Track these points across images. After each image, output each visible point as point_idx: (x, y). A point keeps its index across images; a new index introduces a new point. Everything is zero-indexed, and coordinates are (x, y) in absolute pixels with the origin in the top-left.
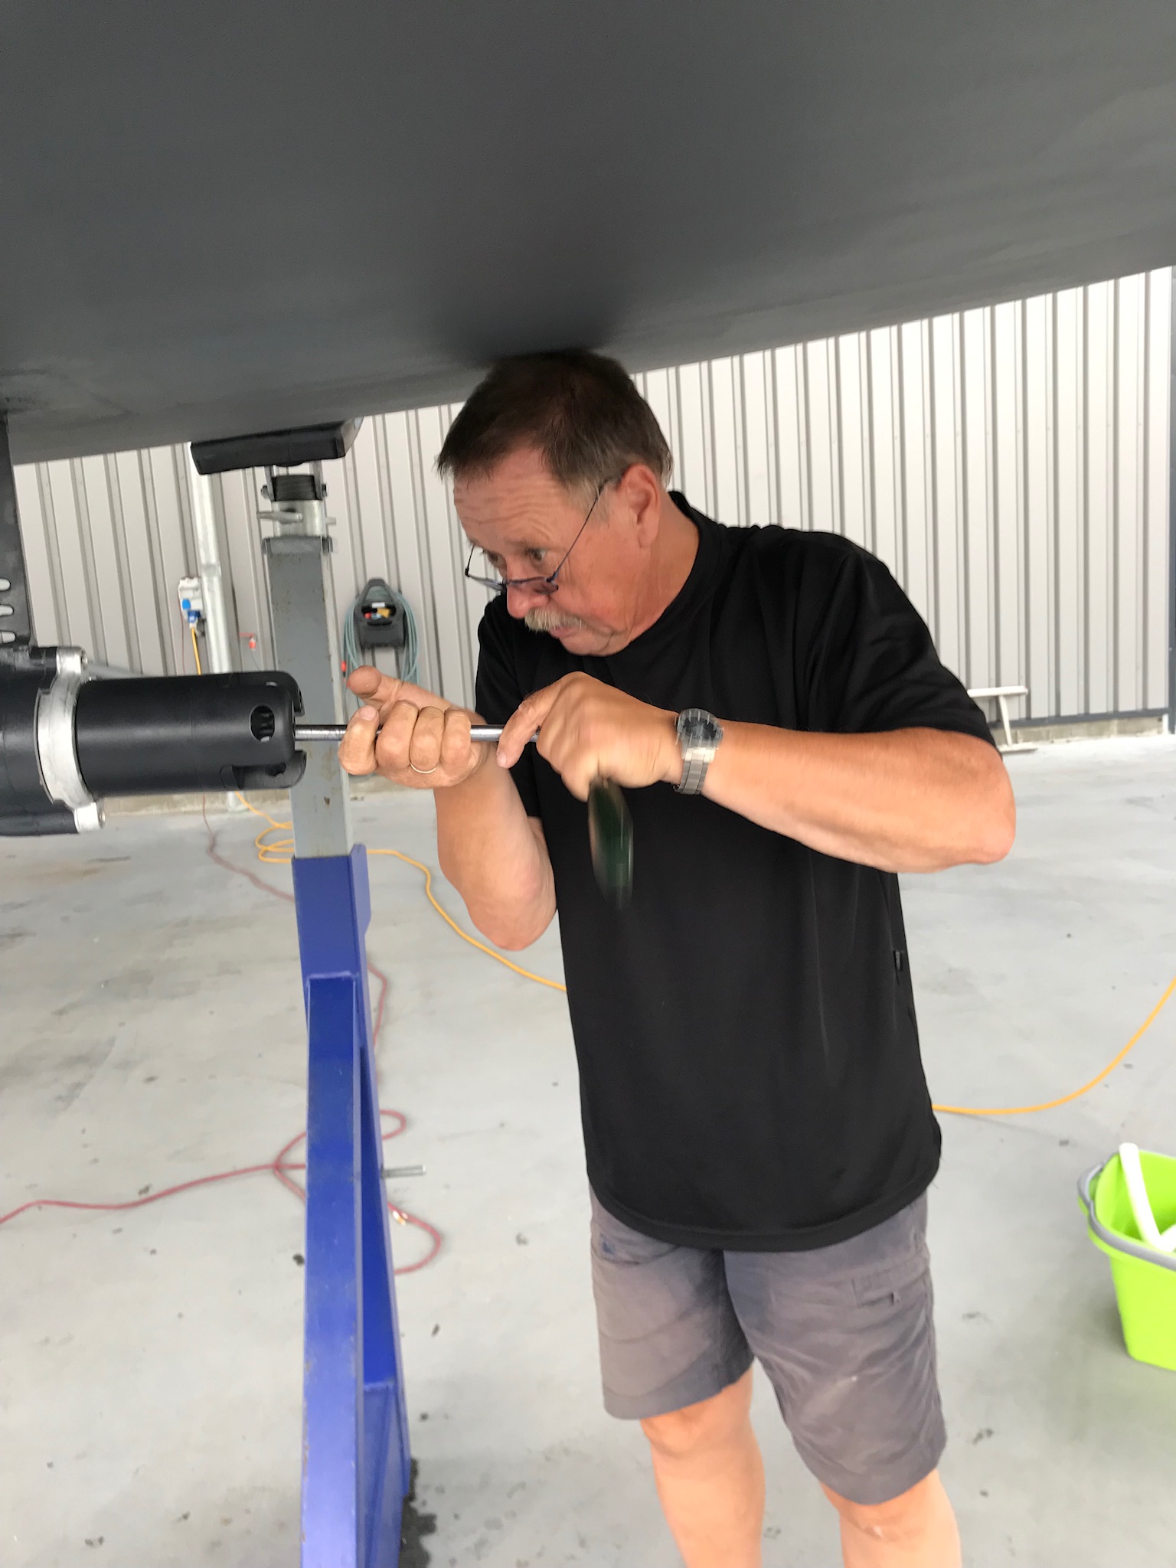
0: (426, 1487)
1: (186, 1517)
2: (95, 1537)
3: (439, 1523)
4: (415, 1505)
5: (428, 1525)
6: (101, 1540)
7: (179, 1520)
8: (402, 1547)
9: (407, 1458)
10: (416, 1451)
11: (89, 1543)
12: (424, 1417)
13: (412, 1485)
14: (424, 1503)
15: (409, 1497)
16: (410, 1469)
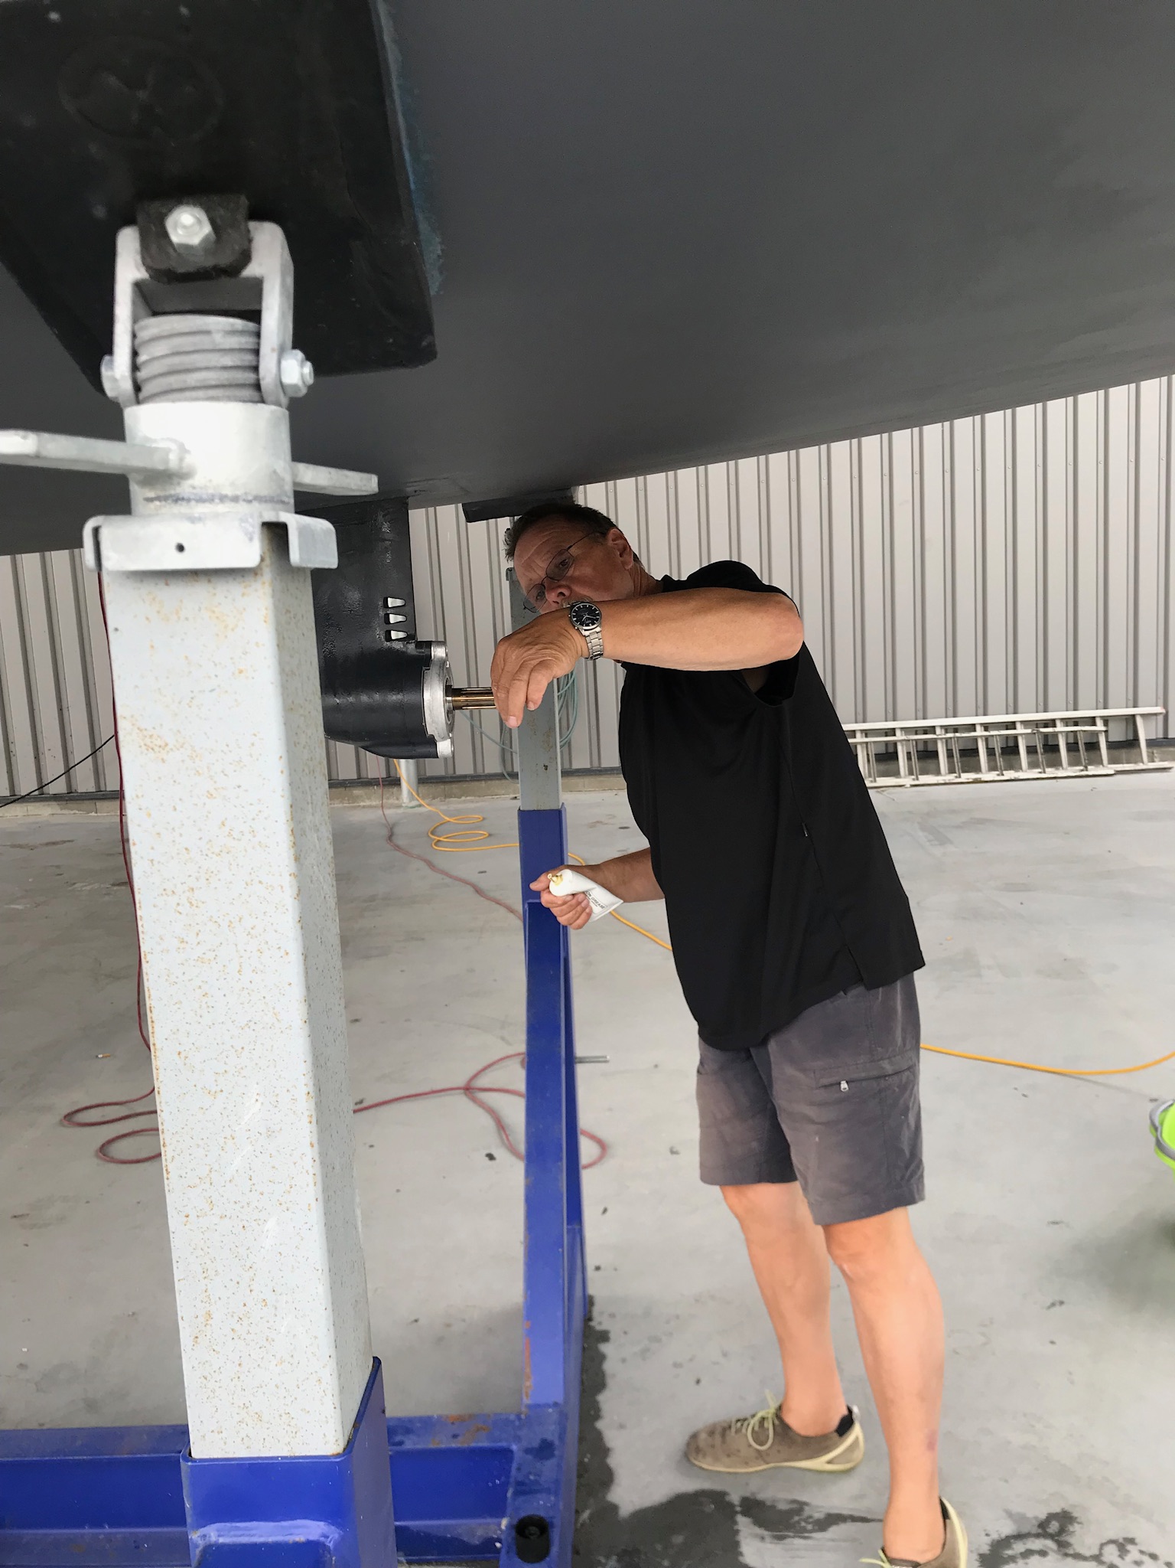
0: (602, 1313)
1: (416, 1321)
3: (612, 1336)
4: (592, 1324)
5: (604, 1337)
7: (412, 1322)
8: (584, 1349)
9: (586, 1294)
10: (591, 1291)
12: (598, 1268)
13: (590, 1312)
14: (600, 1323)
15: (588, 1318)
16: (589, 1302)
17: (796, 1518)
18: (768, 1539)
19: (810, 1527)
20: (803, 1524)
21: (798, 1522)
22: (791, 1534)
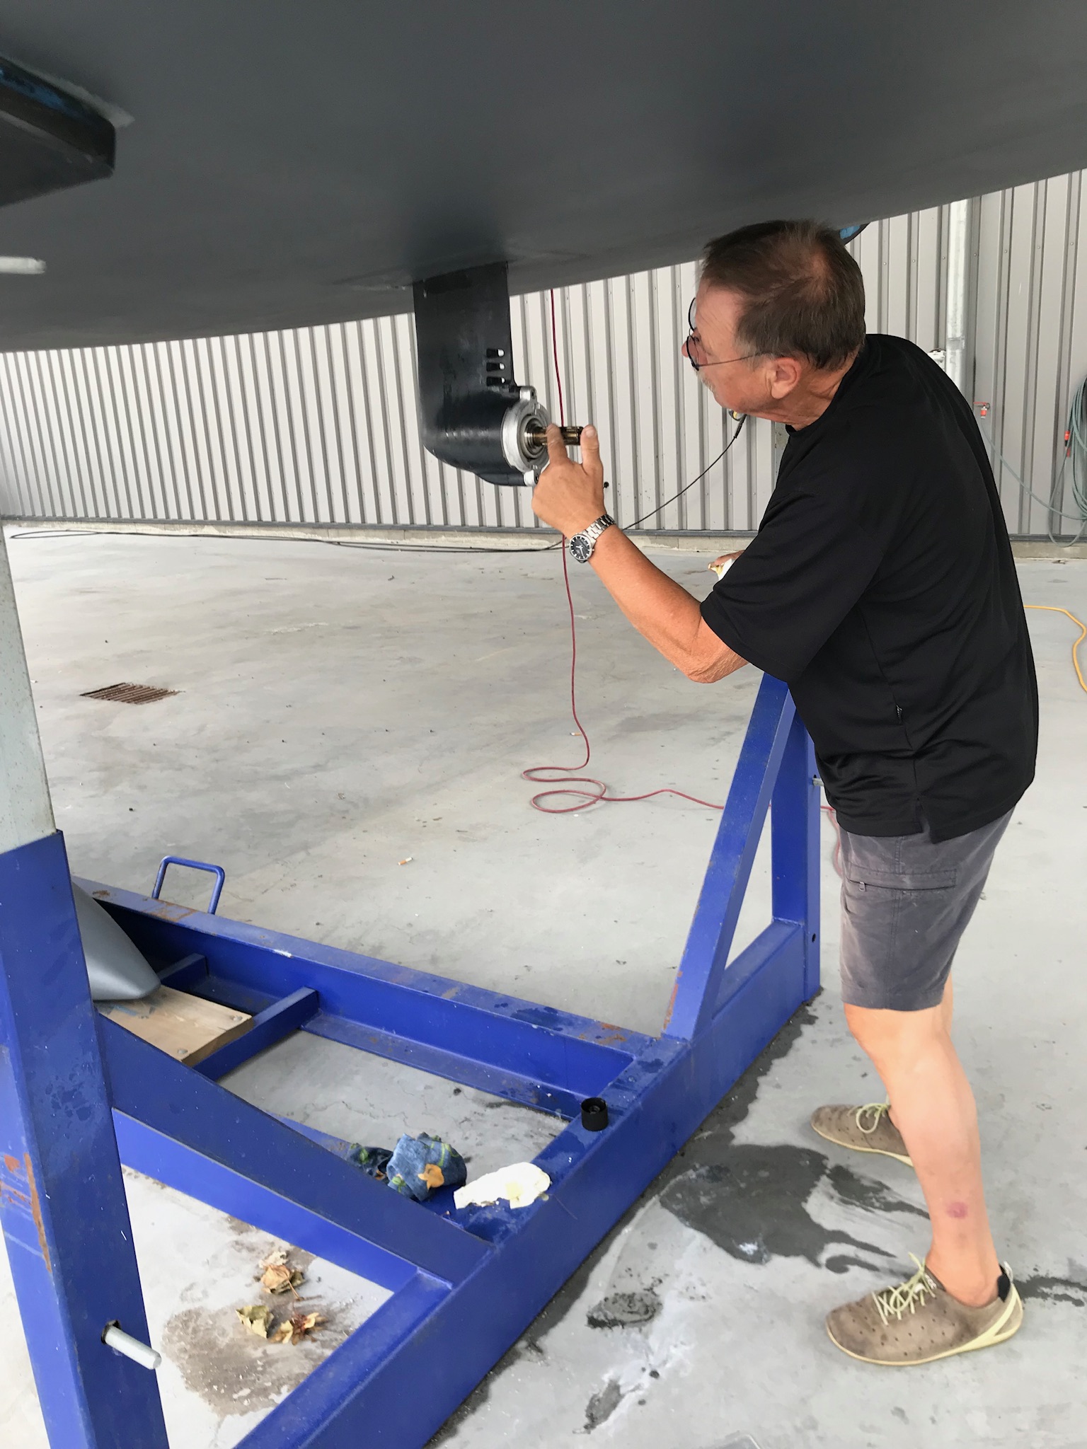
0: (822, 1003)
2: (622, 960)
3: (818, 1022)
4: (807, 1008)
5: (811, 1020)
6: (624, 963)
8: (787, 1024)
10: (823, 984)
11: (618, 962)
13: (812, 999)
14: (815, 1010)
15: (806, 1004)
16: (817, 992)
17: (871, 1194)
18: (835, 1200)
19: (877, 1204)
20: (874, 1200)
21: (871, 1198)
22: (858, 1203)
